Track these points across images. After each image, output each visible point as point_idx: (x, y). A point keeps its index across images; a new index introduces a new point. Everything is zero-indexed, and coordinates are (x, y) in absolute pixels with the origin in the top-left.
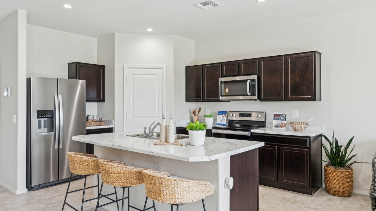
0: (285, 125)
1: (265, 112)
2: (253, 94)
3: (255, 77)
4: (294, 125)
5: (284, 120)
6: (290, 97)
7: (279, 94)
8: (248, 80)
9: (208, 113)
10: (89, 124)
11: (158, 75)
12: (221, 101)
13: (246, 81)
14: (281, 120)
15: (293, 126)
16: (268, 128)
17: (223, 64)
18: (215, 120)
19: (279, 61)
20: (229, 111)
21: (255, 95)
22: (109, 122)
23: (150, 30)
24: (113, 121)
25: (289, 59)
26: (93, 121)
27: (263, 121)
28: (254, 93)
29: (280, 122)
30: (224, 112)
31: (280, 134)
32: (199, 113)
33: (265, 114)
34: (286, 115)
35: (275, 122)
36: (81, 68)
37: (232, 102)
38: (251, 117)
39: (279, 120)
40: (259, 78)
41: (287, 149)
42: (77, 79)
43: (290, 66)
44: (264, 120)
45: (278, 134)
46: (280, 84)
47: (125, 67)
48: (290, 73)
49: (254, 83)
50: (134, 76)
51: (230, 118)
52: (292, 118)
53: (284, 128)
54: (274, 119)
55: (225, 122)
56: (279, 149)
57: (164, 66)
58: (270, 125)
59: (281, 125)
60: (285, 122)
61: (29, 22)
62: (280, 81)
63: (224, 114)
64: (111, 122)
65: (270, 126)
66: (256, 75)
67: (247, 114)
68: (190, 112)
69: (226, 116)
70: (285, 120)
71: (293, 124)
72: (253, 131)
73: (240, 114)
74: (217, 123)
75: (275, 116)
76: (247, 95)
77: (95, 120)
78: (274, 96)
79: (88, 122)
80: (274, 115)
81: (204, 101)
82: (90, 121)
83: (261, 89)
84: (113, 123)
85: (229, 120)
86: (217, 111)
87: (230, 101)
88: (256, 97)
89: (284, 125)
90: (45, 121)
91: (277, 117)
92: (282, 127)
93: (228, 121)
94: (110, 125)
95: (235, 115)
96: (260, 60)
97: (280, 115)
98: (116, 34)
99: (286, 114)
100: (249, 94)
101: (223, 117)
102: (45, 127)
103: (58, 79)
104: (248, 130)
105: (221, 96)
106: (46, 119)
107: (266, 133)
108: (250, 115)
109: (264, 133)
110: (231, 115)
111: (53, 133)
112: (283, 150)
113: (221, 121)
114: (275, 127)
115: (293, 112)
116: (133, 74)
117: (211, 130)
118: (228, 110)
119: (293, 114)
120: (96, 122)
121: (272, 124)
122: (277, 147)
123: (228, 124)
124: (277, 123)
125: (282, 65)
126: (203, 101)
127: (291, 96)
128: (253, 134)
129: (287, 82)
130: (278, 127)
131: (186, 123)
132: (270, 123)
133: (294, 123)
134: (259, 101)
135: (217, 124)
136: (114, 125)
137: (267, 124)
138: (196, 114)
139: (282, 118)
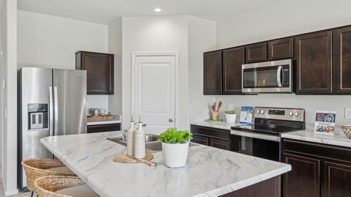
0: (334, 129)
1: (305, 110)
2: (285, 85)
3: (289, 62)
4: (348, 130)
5: (331, 121)
6: (341, 88)
7: (324, 86)
8: (279, 67)
9: (231, 109)
10: (94, 119)
11: (169, 63)
12: (244, 94)
13: (276, 68)
14: (327, 121)
15: (347, 132)
16: (307, 131)
17: (247, 47)
18: (238, 117)
19: (325, 37)
20: (256, 107)
21: (288, 86)
22: (117, 117)
23: (158, 10)
24: (121, 116)
25: (341, 34)
26: (100, 115)
27: (301, 122)
28: (288, 83)
29: (325, 125)
30: (249, 107)
31: (325, 142)
32: (220, 109)
33: (304, 112)
34: (334, 115)
35: (317, 124)
36: (87, 58)
37: (259, 95)
38: (284, 115)
39: (324, 121)
40: (294, 63)
41: (335, 166)
42: (82, 70)
43: (342, 44)
44: (302, 120)
45: (321, 142)
46: (326, 70)
47: (133, 56)
48: (342, 54)
49: (287, 70)
50: (143, 65)
51: (257, 116)
52: (345, 118)
53: (331, 134)
54: (316, 120)
55: (250, 120)
56: (322, 164)
57: (176, 53)
58: (311, 127)
59: (327, 129)
60: (333, 124)
61: (19, 7)
62: (326, 66)
63: (249, 110)
64: (118, 117)
65: (311, 129)
66: (291, 59)
67: (278, 111)
68: (209, 107)
69: (251, 113)
70: (334, 122)
71: (346, 129)
72: (284, 135)
73: (269, 110)
74: (240, 121)
75: (318, 116)
76: (277, 87)
77: (102, 115)
78: (316, 88)
79: (93, 116)
80: (317, 113)
81: (224, 93)
82: (96, 115)
83: (297, 78)
84: (121, 118)
85: (256, 118)
86: (240, 106)
87: (257, 94)
88: (289, 89)
89: (332, 129)
90: (40, 115)
91: (320, 117)
92: (328, 132)
93: (254, 119)
94: (118, 120)
95: (262, 112)
96: (296, 39)
97: (326, 114)
98: (123, 18)
99: (335, 113)
100: (280, 85)
101: (248, 114)
102: (40, 122)
103: (53, 69)
104: (278, 135)
105: (244, 87)
106: (42, 113)
107: (303, 140)
108: (282, 113)
109: (300, 139)
110: (258, 112)
111: (47, 129)
112: (329, 167)
113: (246, 119)
114: (319, 130)
115: (347, 110)
116: (141, 63)
117: (229, 131)
118: (254, 105)
119: (347, 113)
120: (102, 116)
121: (314, 125)
122: (319, 161)
123: (254, 123)
124: (321, 125)
125: (329, 43)
126: (222, 94)
127: (343, 87)
128: (285, 140)
129: (337, 67)
130: (323, 131)
131: (203, 120)
132: (310, 124)
133: (348, 128)
134: (295, 94)
135: (241, 123)
136: (122, 120)
137: (307, 126)
138: (215, 109)
139: (329, 119)
